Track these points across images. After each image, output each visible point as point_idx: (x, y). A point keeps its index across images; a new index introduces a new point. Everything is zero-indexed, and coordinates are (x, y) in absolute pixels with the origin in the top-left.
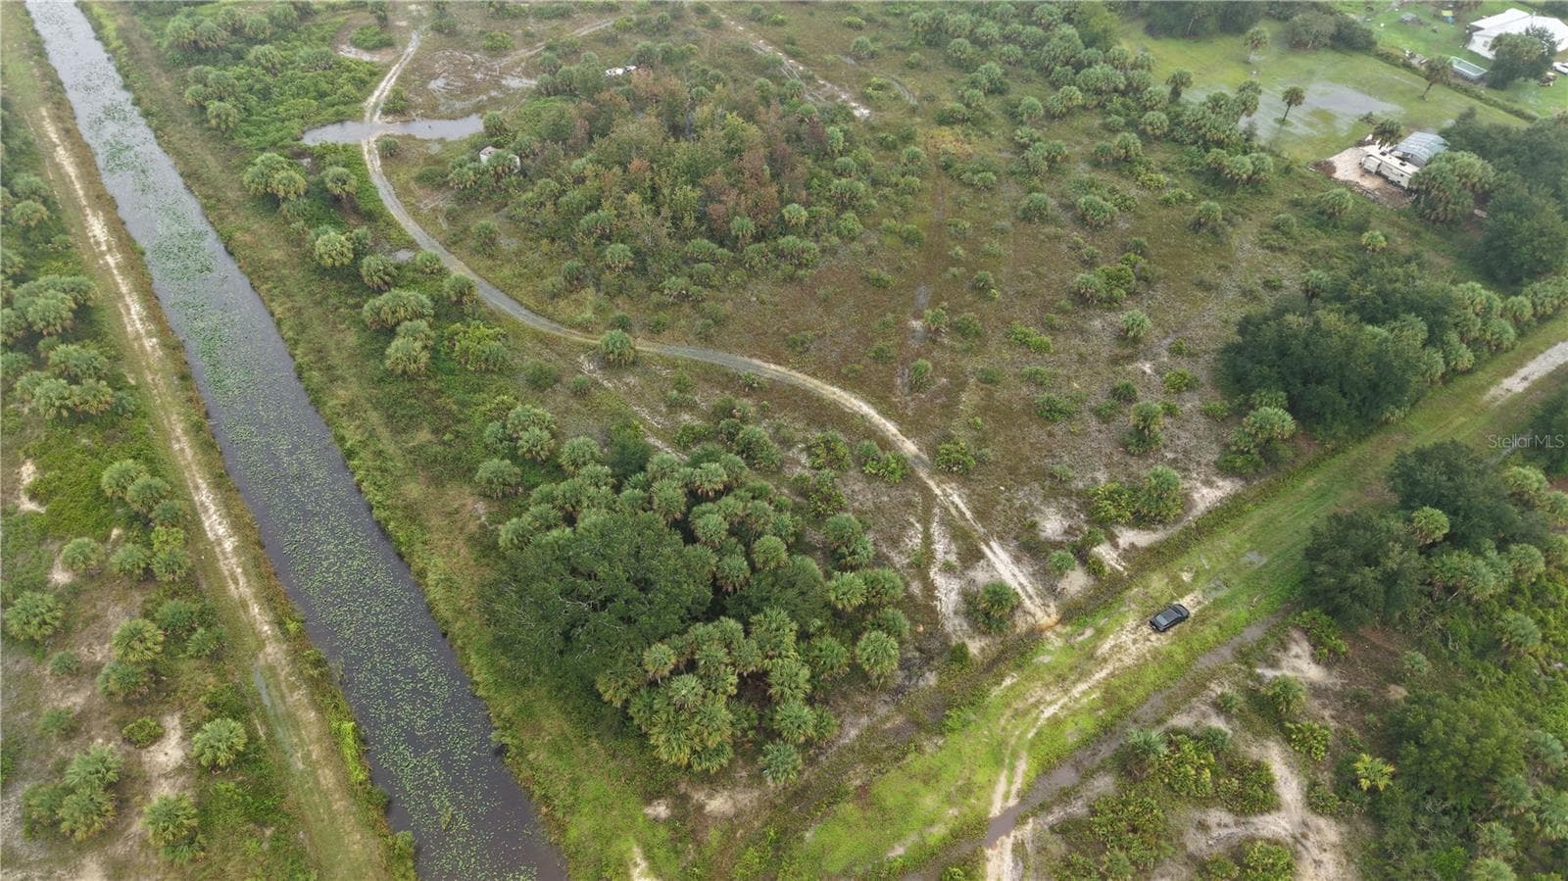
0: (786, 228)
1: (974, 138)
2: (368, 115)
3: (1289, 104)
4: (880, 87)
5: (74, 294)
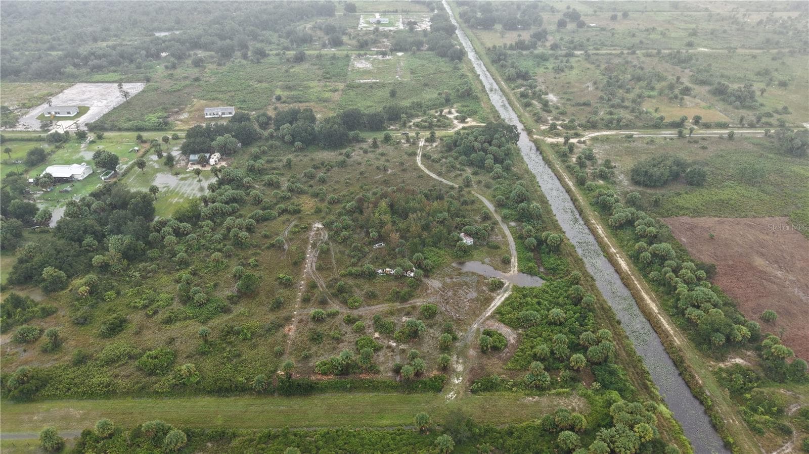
2: (511, 287)
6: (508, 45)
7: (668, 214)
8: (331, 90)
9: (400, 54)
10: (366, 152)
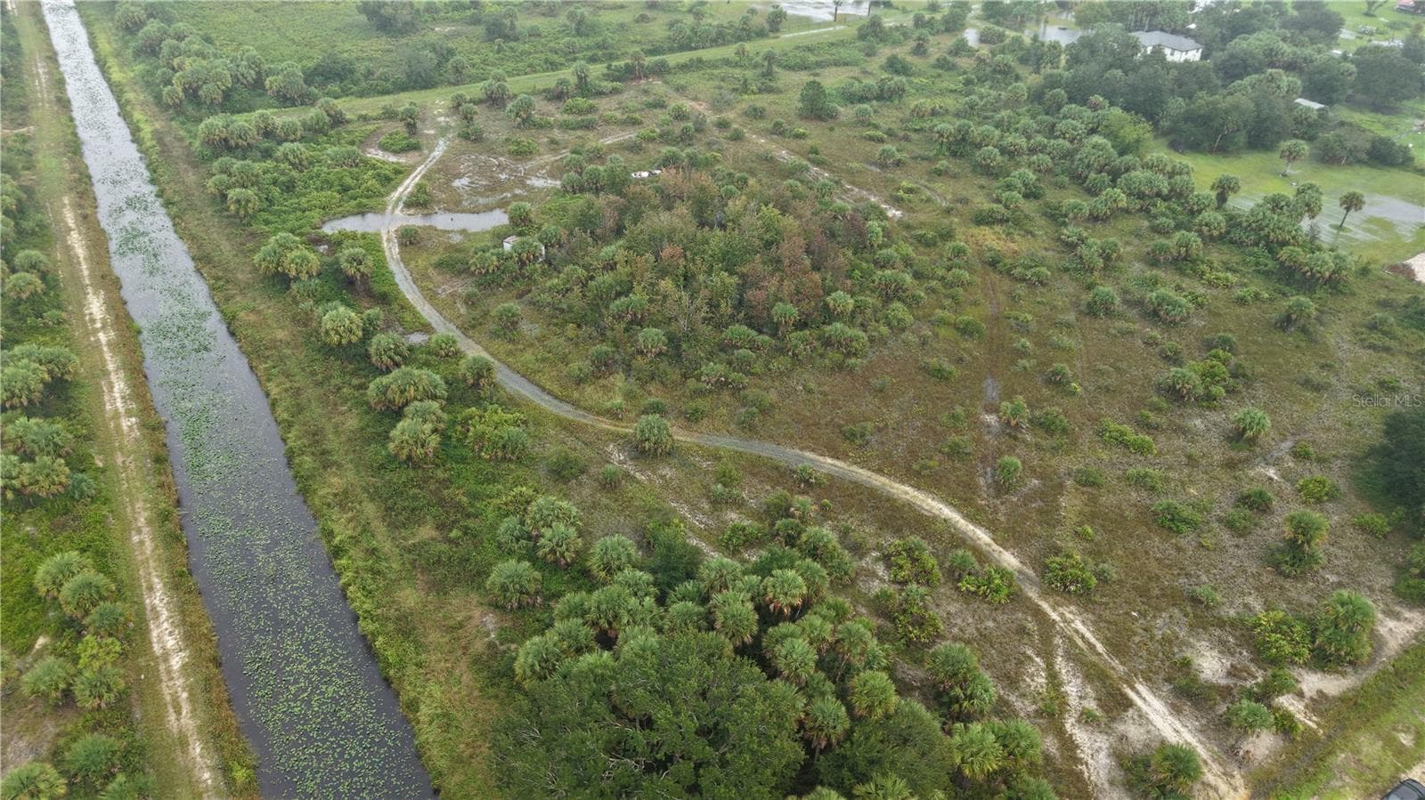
0: (829, 315)
1: (1016, 237)
2: (390, 208)
3: (1348, 209)
4: (910, 191)
5: (51, 366)
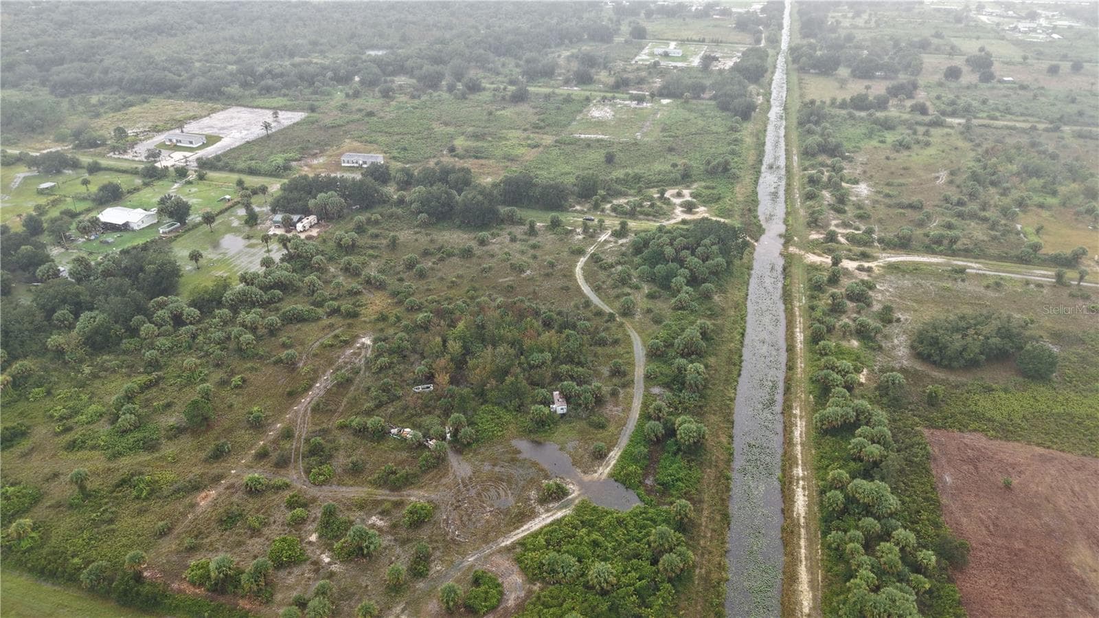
2: (577, 501)
6: (839, 101)
7: (945, 424)
8: (529, 146)
9: (665, 101)
10: (513, 240)
